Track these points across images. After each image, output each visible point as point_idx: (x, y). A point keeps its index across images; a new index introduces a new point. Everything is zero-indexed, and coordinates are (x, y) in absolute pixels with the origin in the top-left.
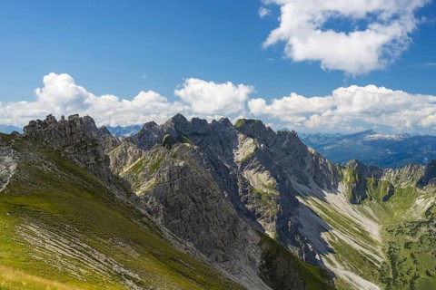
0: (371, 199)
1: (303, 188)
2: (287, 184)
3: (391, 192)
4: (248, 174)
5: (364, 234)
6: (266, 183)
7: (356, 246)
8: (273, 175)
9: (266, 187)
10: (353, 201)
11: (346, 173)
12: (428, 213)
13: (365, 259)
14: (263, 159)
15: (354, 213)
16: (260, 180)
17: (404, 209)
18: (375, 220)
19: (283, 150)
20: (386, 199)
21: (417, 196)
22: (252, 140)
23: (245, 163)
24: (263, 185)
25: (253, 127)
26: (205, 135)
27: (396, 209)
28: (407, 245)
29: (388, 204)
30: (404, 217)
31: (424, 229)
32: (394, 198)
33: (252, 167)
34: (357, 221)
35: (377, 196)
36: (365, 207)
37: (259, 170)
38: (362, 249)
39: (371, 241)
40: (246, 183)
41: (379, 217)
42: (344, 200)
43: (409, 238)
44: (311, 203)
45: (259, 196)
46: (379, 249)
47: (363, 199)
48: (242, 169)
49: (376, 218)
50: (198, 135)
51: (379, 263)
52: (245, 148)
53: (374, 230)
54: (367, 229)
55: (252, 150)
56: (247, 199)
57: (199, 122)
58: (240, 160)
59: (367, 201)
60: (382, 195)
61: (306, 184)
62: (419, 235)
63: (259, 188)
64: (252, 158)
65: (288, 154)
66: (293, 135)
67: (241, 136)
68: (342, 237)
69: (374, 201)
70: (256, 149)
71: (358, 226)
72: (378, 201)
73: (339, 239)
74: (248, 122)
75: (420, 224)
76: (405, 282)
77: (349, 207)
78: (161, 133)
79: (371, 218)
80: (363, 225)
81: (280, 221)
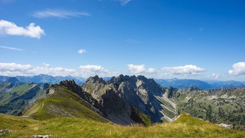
0: (174, 97)
1: (155, 94)
3: (179, 95)
4: (140, 90)
5: (171, 106)
7: (169, 110)
8: (147, 90)
9: (145, 93)
10: (169, 97)
11: (167, 90)
12: (189, 101)
13: (171, 113)
14: (144, 86)
16: (143, 92)
17: (183, 99)
18: (175, 103)
19: (150, 83)
21: (186, 96)
22: (141, 81)
23: (139, 87)
25: (141, 78)
26: (129, 79)
27: (180, 99)
28: (183, 109)
29: (178, 98)
30: (182, 102)
31: (188, 105)
32: (180, 97)
33: (141, 88)
34: (169, 103)
36: (172, 99)
37: (143, 89)
39: (173, 108)
40: (139, 92)
42: (166, 97)
43: (183, 108)
44: (158, 98)
45: (143, 96)
46: (175, 110)
48: (138, 89)
51: (175, 114)
52: (139, 83)
53: (174, 105)
56: (140, 96)
57: (127, 76)
59: (172, 97)
60: (177, 96)
61: (156, 93)
62: (186, 107)
63: (143, 94)
64: (141, 86)
65: (151, 85)
66: (152, 80)
67: (138, 80)
70: (142, 83)
73: (164, 107)
74: (140, 76)
75: (187, 104)
77: (168, 99)
78: (116, 79)
79: (173, 101)
80: (171, 104)
81: (148, 102)
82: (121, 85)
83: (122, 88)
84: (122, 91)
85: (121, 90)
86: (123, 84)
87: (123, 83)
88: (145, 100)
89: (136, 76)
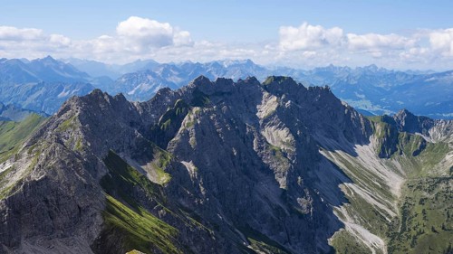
0: (401, 153)
1: (331, 142)
2: (308, 140)
3: (423, 147)
4: (268, 131)
5: (384, 189)
6: (284, 140)
7: (371, 200)
8: (292, 131)
9: (283, 143)
10: (382, 155)
11: (378, 127)
12: (452, 168)
13: (377, 213)
14: (284, 117)
15: (380, 167)
16: (278, 137)
17: (433, 163)
18: (401, 175)
19: (314, 105)
20: (416, 153)
21: (447, 151)
22: (275, 98)
23: (266, 120)
24: (282, 141)
25: (281, 85)
26: (229, 93)
27: (425, 163)
28: (422, 201)
29: (420, 159)
30: (430, 172)
31: (442, 186)
32: (425, 152)
33: (273, 125)
34: (381, 176)
35: (408, 150)
36: (394, 161)
37: (280, 127)
38: (376, 203)
39: (390, 196)
40: (262, 140)
41: (406, 172)
42: (373, 154)
43: (425, 194)
44: (337, 157)
45: (274, 152)
46: (394, 204)
47: (392, 153)
48: (263, 126)
49: (403, 172)
50: (223, 94)
51: (390, 218)
52: (268, 106)
53: (396, 184)
54: (389, 184)
55: (274, 108)
56: (262, 155)
57: (224, 82)
58: (262, 117)
59: (396, 155)
60: (413, 149)
61: (336, 138)
62: (436, 191)
63: (276, 145)
64: (273, 116)
65: (318, 109)
66: (326, 91)
67: (266, 94)
68: (358, 192)
69: (404, 156)
70: (279, 107)
71: (380, 180)
72: (408, 156)
73: (355, 194)
74: (277, 79)
75: (440, 180)
76: (409, 237)
77: (377, 161)
78: (175, 97)
79: (397, 172)
80: (387, 180)
81: (291, 176)
82: (189, 120)
83: (191, 129)
84: (192, 140)
85: (186, 135)
86: (198, 115)
87: (196, 109)
88: (281, 168)
89: (262, 79)
